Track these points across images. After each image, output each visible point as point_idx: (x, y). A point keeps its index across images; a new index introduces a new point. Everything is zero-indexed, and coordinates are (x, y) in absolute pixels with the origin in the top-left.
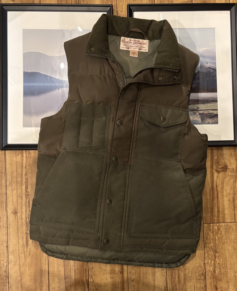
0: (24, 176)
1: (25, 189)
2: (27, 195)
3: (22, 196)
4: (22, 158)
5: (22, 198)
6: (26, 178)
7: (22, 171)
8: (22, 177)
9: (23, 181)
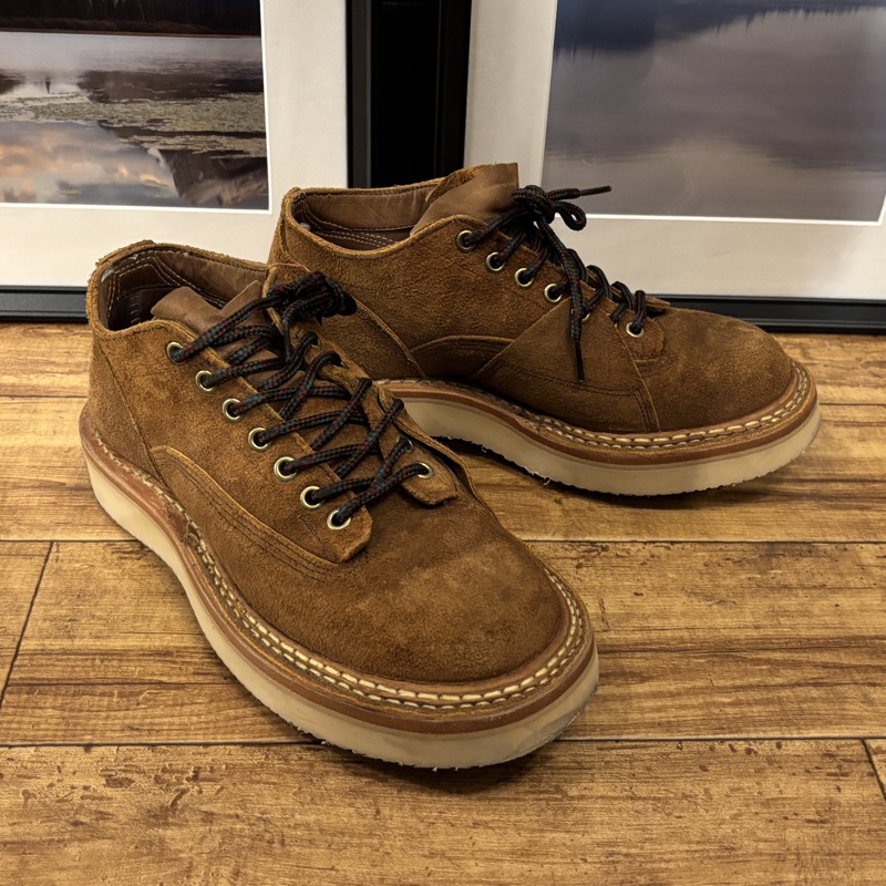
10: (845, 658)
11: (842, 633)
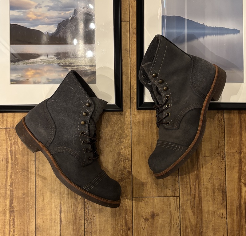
0: (8, 187)
1: (9, 203)
2: (11, 211)
3: (5, 212)
4: (7, 164)
5: (5, 215)
6: (11, 190)
7: (6, 181)
8: (6, 188)
9: (7, 193)
10: (197, 199)
11: (203, 200)
